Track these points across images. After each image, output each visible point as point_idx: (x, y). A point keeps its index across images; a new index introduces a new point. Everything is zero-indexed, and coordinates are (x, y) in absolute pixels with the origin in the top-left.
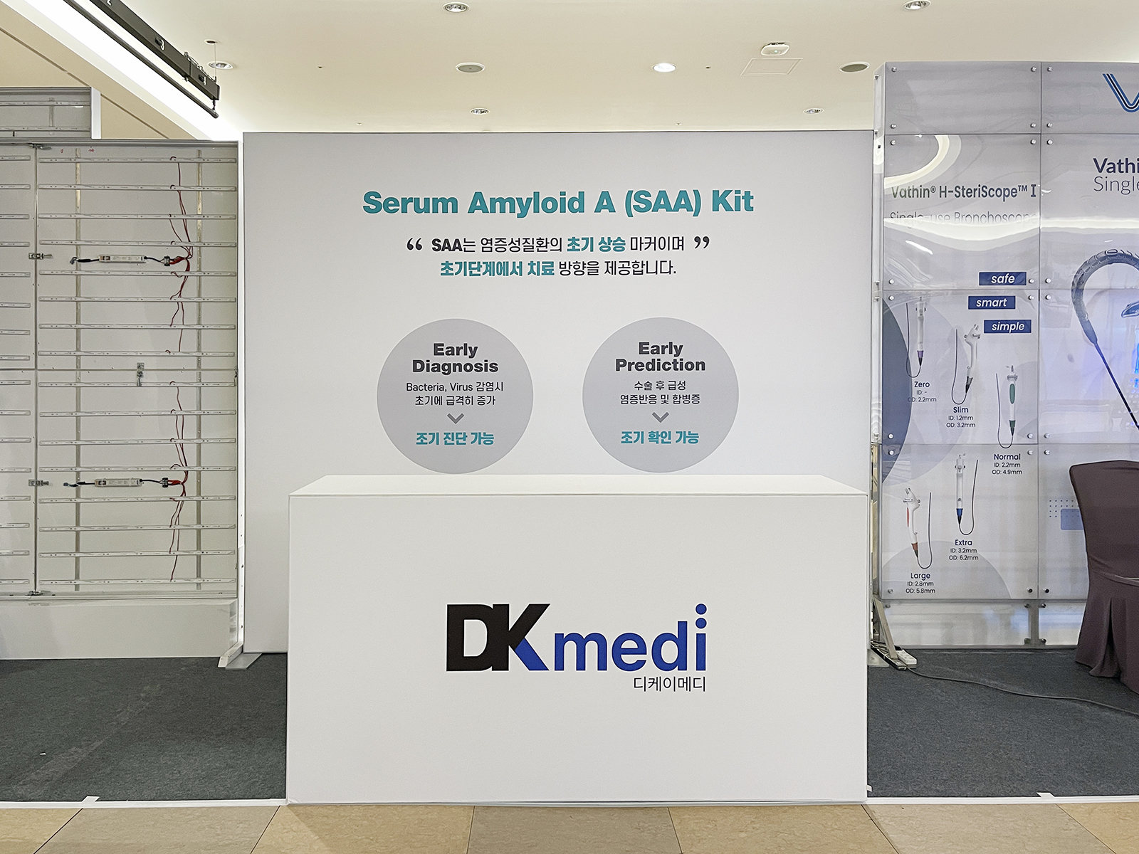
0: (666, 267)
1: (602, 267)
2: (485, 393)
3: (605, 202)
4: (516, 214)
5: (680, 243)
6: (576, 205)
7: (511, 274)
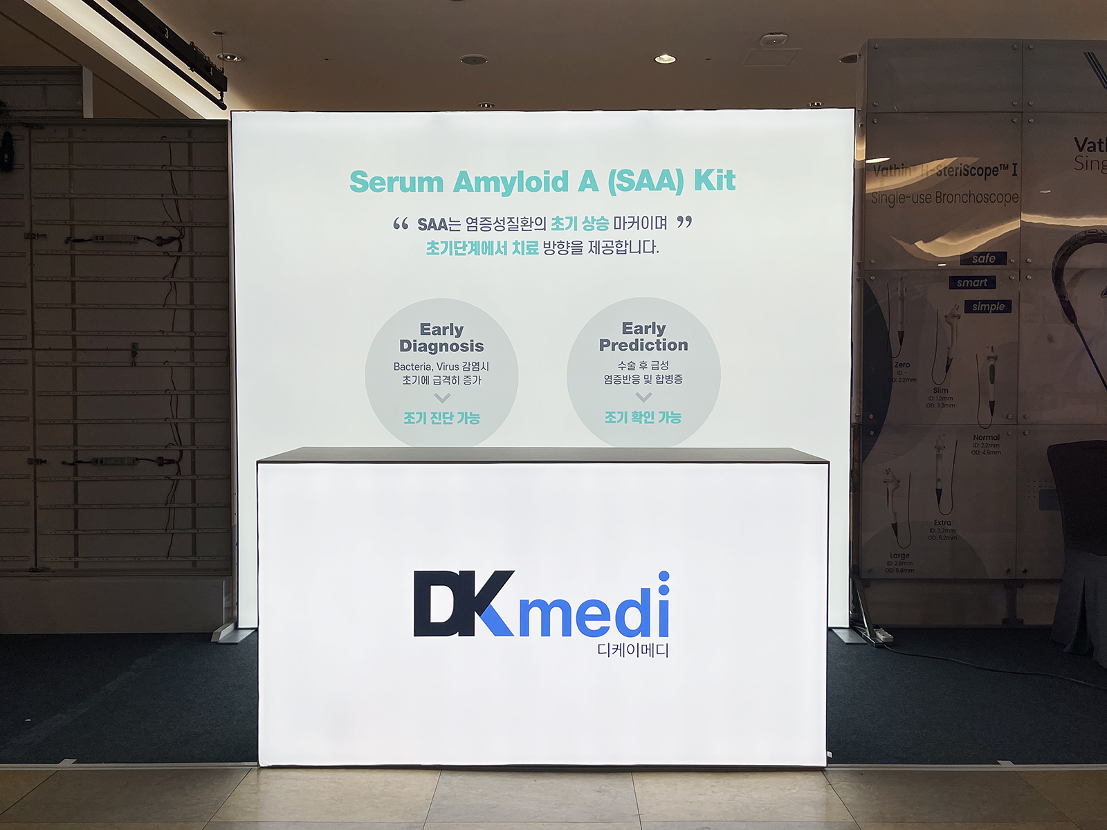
0: (649, 247)
1: (586, 247)
2: (471, 373)
3: (589, 182)
4: (500, 193)
5: (662, 222)
6: (560, 184)
7: (496, 253)
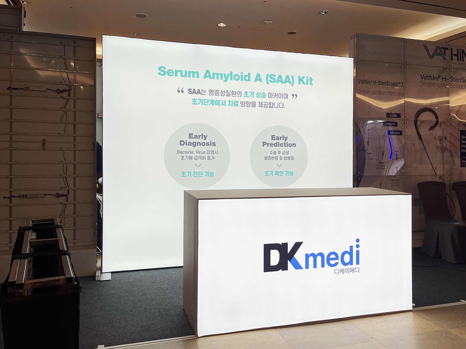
0: (281, 106)
1: (257, 104)
2: (210, 155)
3: (258, 78)
4: (223, 80)
5: (287, 96)
6: (247, 78)
7: (221, 105)
